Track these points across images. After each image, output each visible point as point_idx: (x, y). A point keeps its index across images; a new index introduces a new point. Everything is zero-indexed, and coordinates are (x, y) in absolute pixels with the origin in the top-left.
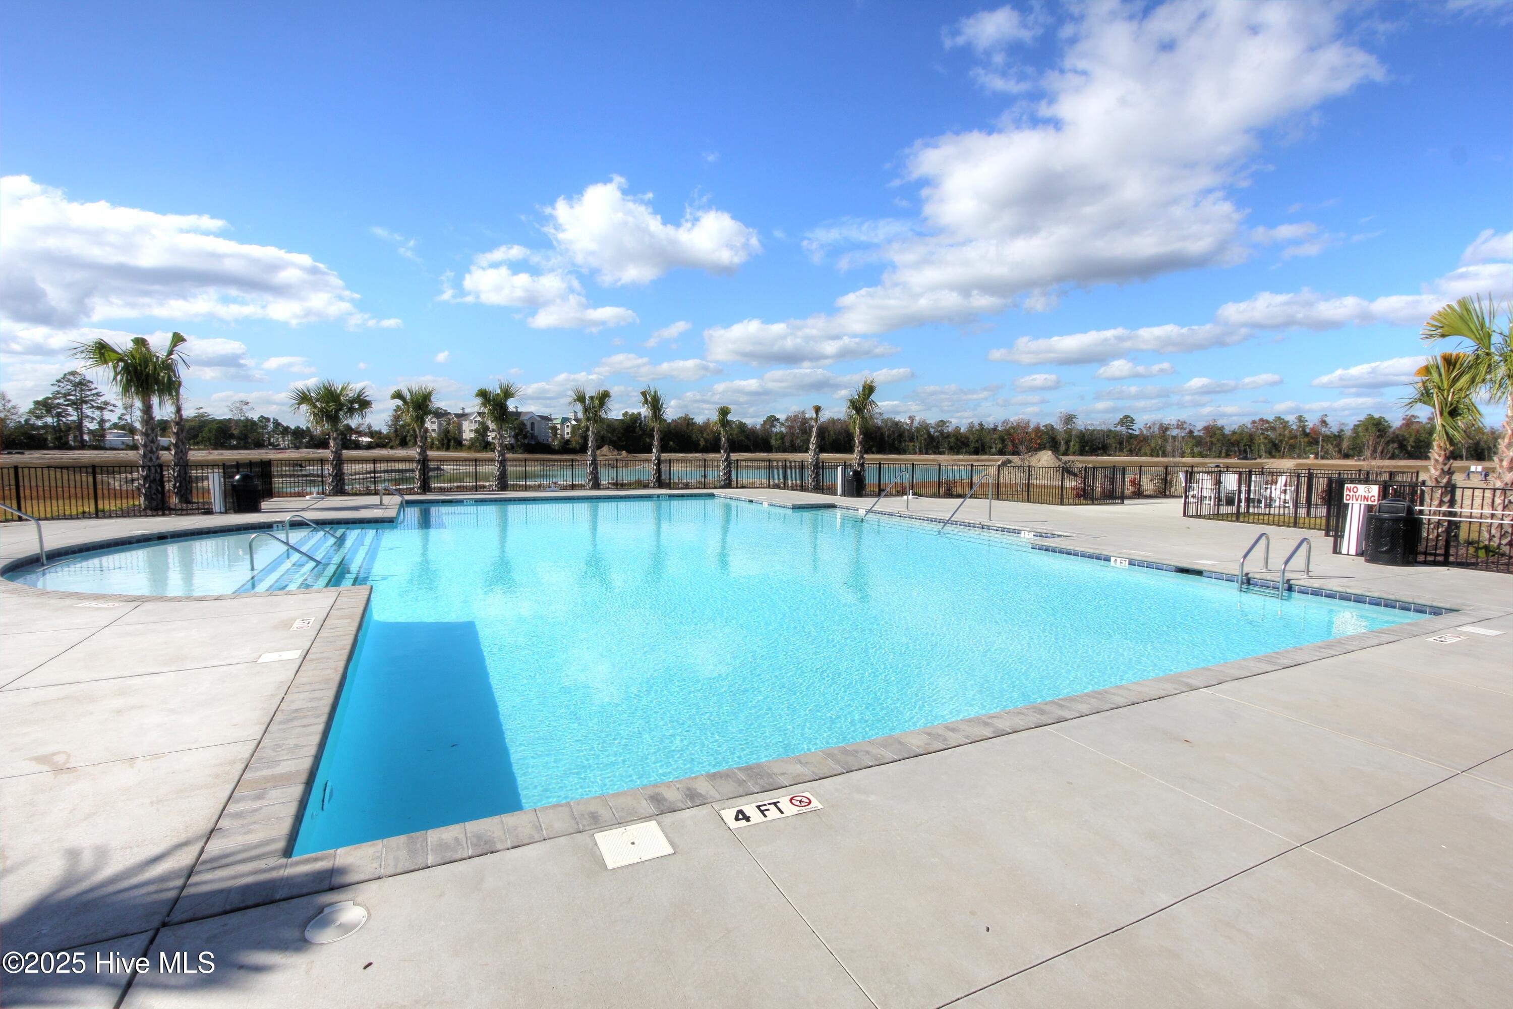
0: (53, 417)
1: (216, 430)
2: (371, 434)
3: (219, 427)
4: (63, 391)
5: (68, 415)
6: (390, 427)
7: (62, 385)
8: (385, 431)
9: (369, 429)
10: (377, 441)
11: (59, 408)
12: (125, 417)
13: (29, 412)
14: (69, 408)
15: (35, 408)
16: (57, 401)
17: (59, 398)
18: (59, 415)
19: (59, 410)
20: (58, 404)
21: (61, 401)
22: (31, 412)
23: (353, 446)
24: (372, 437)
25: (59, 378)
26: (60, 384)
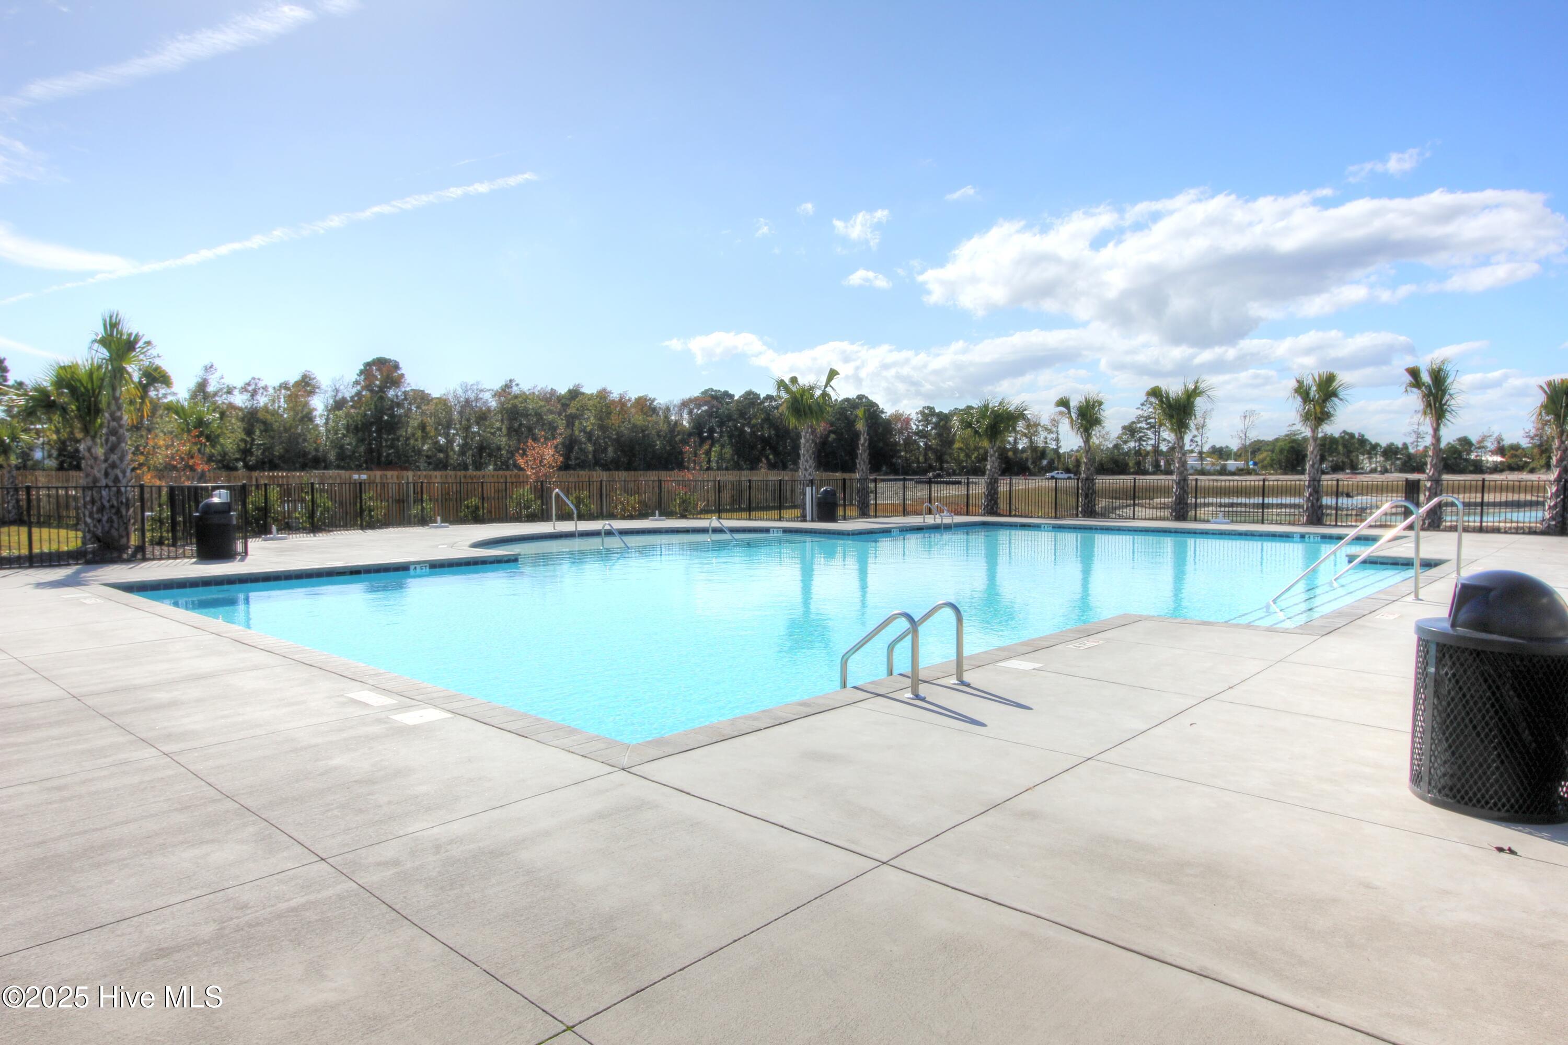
0: (1135, 441)
1: (1288, 451)
2: (1501, 450)
3: (1292, 447)
4: (1145, 414)
5: (1149, 438)
6: (1532, 438)
7: (1145, 408)
8: (1525, 443)
9: (1499, 443)
10: (1511, 461)
11: (1141, 432)
12: (1196, 439)
13: (1118, 438)
14: (1148, 432)
15: (1123, 434)
16: (1139, 425)
17: (1142, 422)
18: (1140, 439)
19: (1141, 434)
20: (1140, 428)
21: (1143, 425)
22: (1119, 437)
23: (1471, 468)
24: (1503, 455)
25: (1142, 401)
26: (1144, 407)
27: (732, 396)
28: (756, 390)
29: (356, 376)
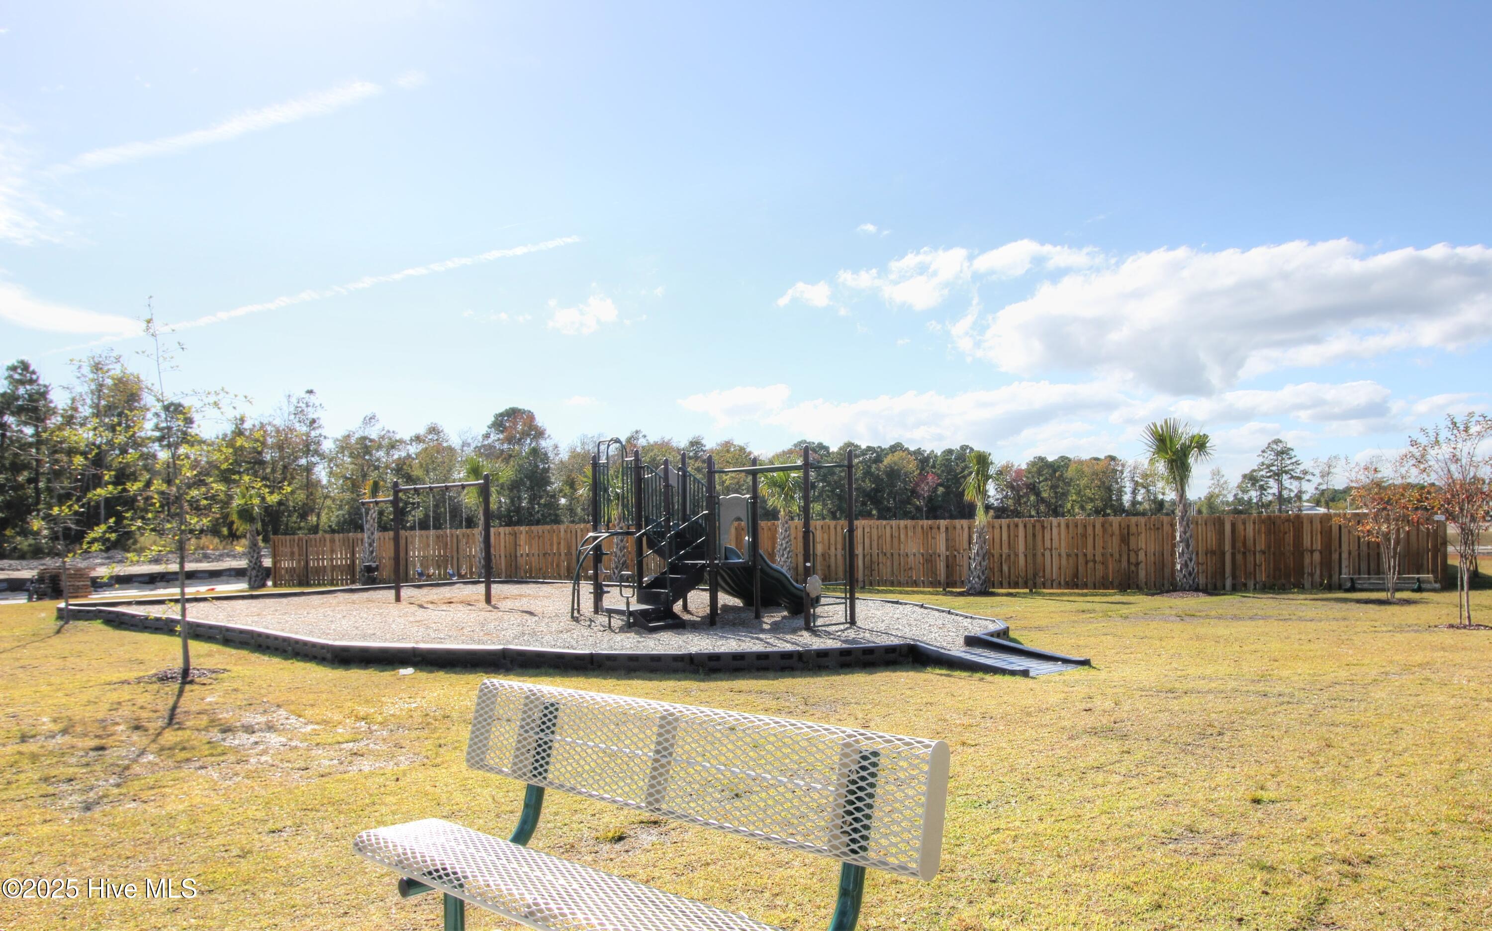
27: (826, 449)
28: (857, 442)
29: (487, 429)
